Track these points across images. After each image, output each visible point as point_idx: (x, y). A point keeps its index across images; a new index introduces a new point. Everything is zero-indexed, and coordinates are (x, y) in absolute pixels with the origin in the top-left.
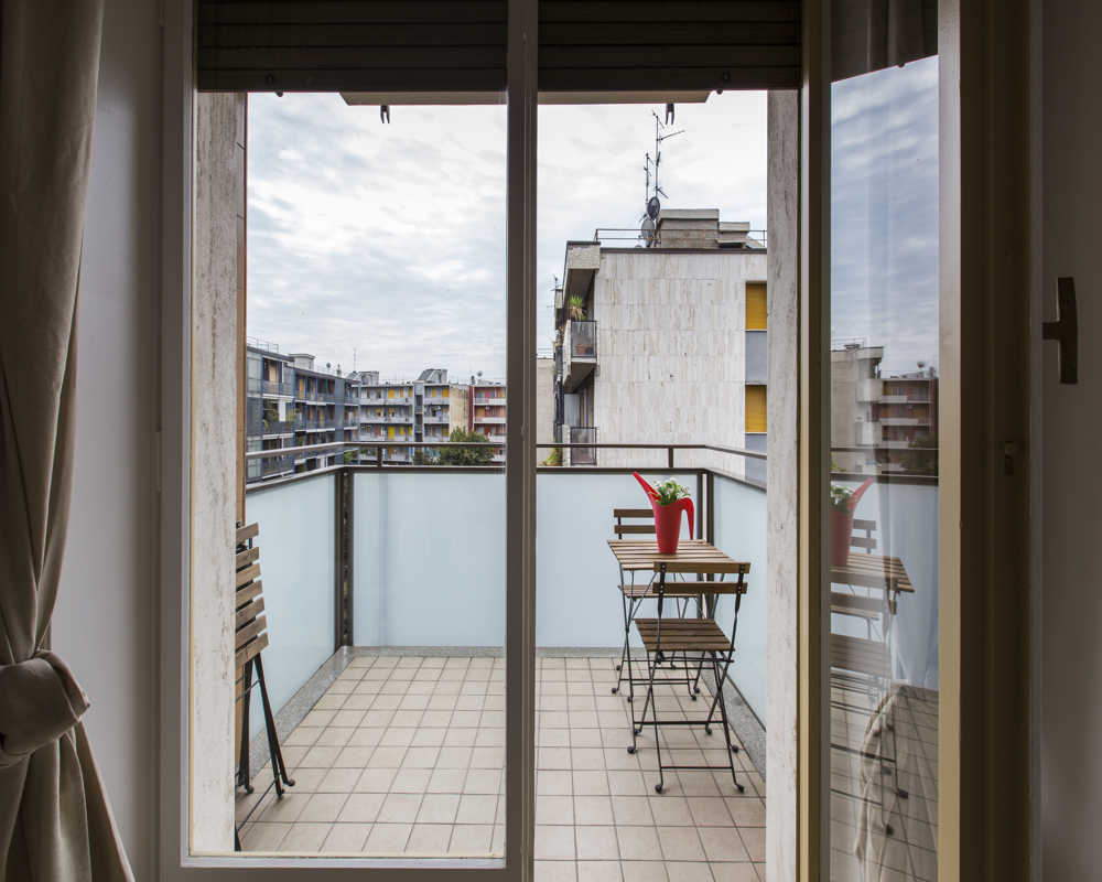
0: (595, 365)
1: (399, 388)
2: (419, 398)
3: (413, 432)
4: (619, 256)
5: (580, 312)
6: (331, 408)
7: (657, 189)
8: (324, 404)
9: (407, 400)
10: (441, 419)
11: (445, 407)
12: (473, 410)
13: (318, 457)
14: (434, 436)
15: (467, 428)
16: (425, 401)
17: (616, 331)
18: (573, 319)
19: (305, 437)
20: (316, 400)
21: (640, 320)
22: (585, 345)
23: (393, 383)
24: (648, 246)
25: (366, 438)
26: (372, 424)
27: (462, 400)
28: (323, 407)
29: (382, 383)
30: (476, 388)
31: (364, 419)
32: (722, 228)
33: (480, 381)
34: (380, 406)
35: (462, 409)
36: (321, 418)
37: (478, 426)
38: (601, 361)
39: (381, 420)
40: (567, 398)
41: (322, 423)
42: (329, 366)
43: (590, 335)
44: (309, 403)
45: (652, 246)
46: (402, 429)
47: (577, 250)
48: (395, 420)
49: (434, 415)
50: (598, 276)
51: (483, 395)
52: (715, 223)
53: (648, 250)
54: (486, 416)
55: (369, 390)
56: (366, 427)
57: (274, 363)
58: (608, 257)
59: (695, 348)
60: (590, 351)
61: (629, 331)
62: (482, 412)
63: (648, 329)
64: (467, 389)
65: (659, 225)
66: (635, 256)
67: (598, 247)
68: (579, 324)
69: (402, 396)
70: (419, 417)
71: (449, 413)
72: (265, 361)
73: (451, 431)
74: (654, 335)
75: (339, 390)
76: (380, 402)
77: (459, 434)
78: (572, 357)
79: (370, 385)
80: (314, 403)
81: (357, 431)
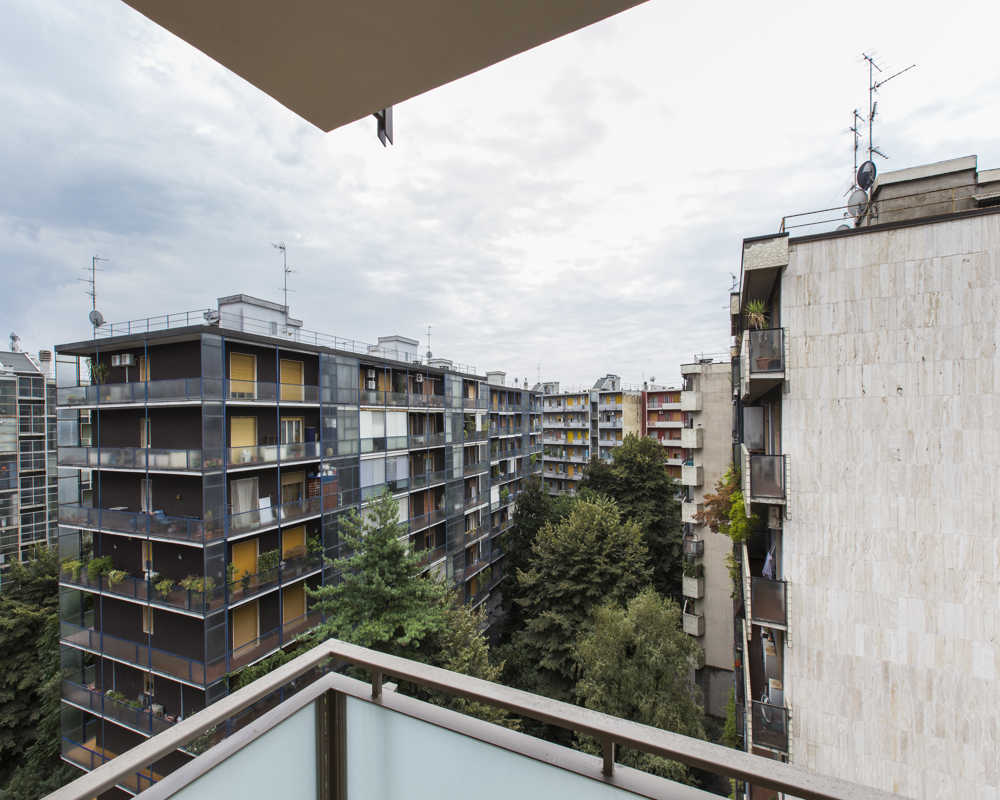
0: (783, 380)
1: (576, 397)
2: (594, 405)
3: (589, 436)
4: (816, 245)
5: (761, 318)
6: (518, 416)
7: (871, 150)
8: (512, 413)
9: (583, 407)
10: (614, 423)
11: (618, 413)
12: (646, 415)
13: (509, 459)
14: (608, 439)
15: (640, 433)
16: (601, 407)
17: (812, 338)
18: (752, 329)
19: (498, 443)
20: (507, 410)
21: (848, 320)
22: (767, 357)
23: (571, 392)
24: (857, 224)
25: (548, 441)
26: (554, 429)
27: (635, 406)
28: (512, 416)
29: (561, 392)
30: (649, 394)
31: (546, 425)
32: (981, 179)
33: (652, 386)
34: (562, 413)
35: (635, 413)
36: (511, 425)
37: (651, 430)
38: (790, 375)
39: (561, 425)
40: (747, 411)
41: (511, 430)
42: (516, 380)
43: (775, 345)
44: (501, 413)
45: (864, 224)
46: (579, 434)
47: (756, 248)
48: (574, 425)
49: (608, 420)
50: (787, 272)
51: (656, 399)
52: (971, 174)
53: (859, 230)
54: (659, 420)
55: (551, 399)
56: (549, 432)
57: (471, 383)
58: (801, 248)
59: (939, 352)
60: (777, 364)
61: (831, 335)
62: (655, 416)
63: (861, 331)
64: (640, 394)
65: (875, 196)
66: (840, 242)
67: (786, 239)
68: (760, 333)
69: (579, 403)
70: (594, 423)
71: (622, 419)
72: (465, 381)
73: (624, 436)
74: (870, 337)
75: (525, 400)
76: (560, 409)
77: (631, 439)
78: (751, 373)
79: (552, 394)
80: (504, 413)
81: (540, 435)
